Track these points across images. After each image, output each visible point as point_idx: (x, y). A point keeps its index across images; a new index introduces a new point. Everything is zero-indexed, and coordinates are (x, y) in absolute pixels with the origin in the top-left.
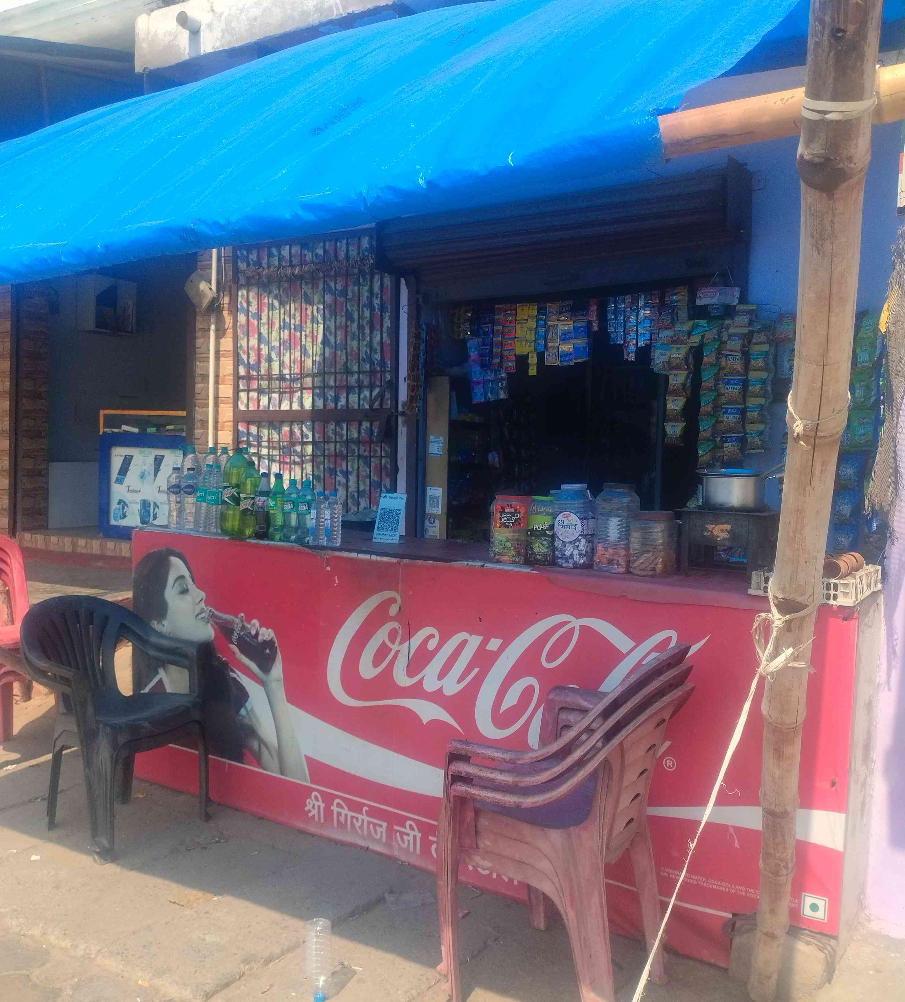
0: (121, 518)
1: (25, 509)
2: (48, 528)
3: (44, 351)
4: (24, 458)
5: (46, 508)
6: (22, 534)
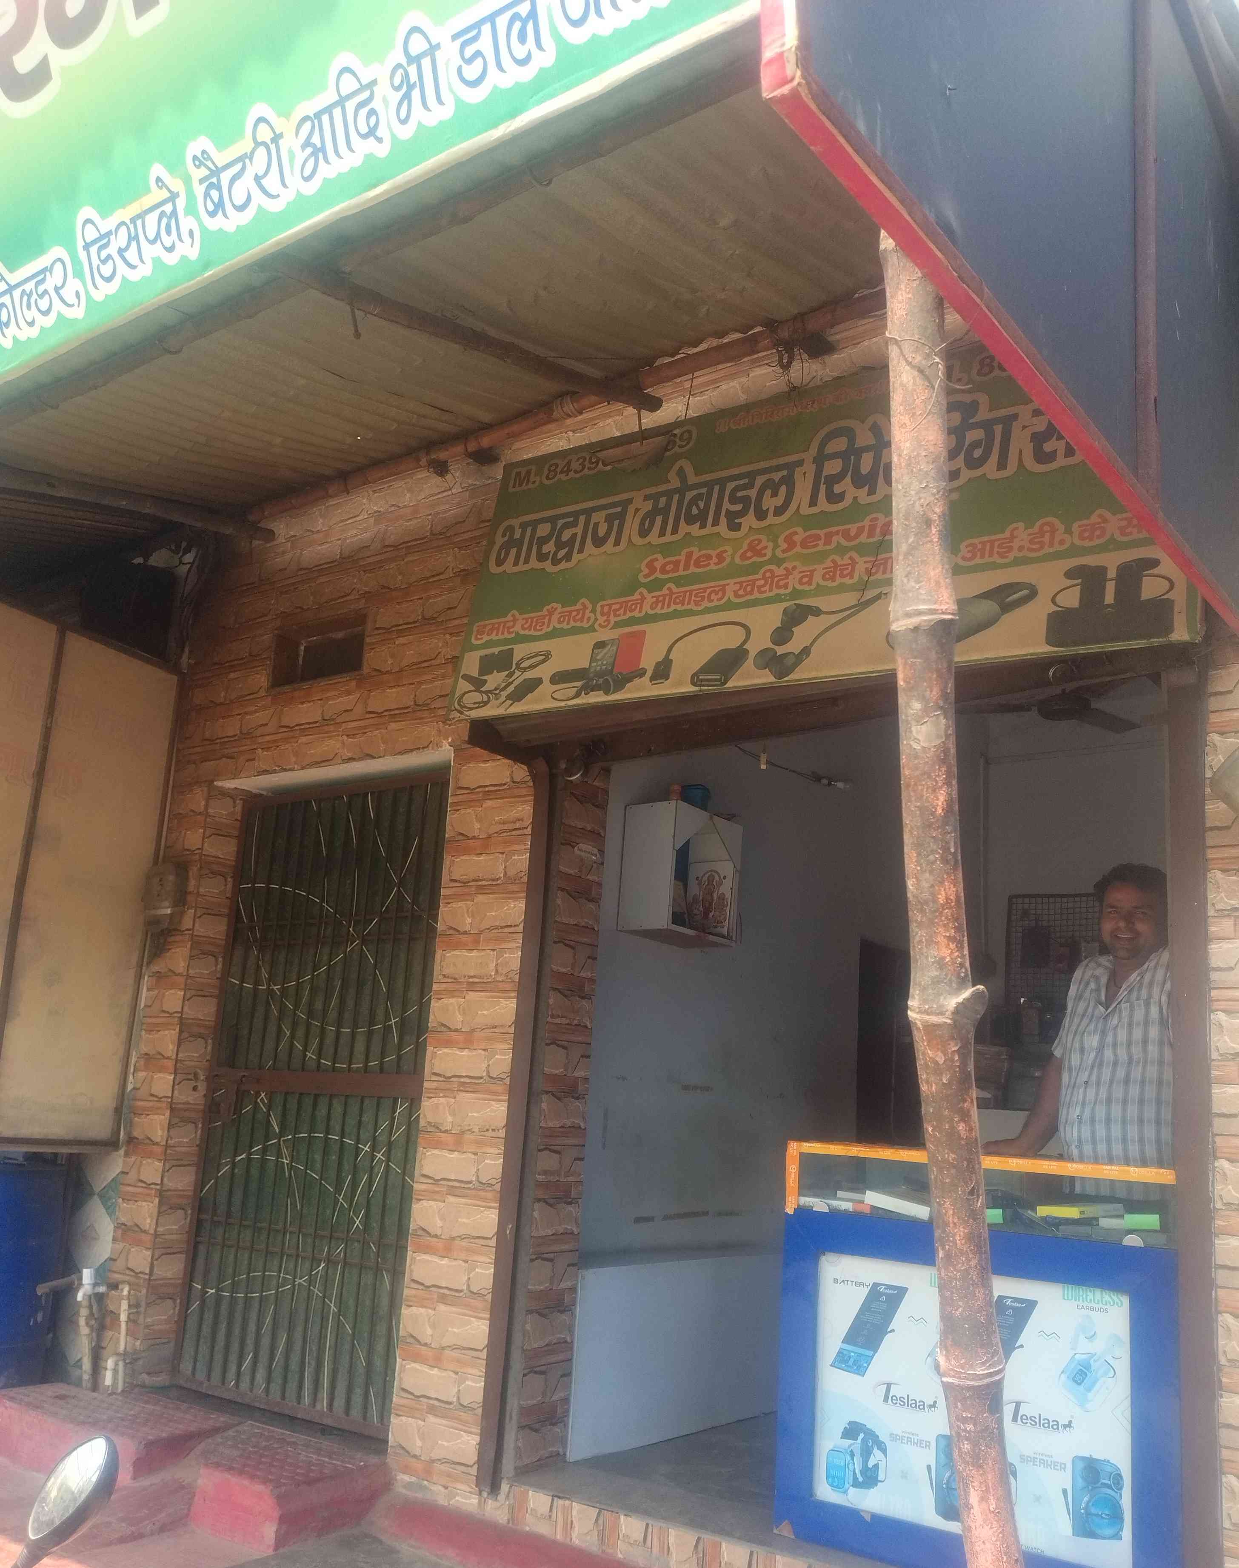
0: (856, 1484)
1: (525, 1411)
2: (565, 1462)
3: (589, 975)
4: (532, 1260)
5: (566, 1400)
6: (519, 1489)
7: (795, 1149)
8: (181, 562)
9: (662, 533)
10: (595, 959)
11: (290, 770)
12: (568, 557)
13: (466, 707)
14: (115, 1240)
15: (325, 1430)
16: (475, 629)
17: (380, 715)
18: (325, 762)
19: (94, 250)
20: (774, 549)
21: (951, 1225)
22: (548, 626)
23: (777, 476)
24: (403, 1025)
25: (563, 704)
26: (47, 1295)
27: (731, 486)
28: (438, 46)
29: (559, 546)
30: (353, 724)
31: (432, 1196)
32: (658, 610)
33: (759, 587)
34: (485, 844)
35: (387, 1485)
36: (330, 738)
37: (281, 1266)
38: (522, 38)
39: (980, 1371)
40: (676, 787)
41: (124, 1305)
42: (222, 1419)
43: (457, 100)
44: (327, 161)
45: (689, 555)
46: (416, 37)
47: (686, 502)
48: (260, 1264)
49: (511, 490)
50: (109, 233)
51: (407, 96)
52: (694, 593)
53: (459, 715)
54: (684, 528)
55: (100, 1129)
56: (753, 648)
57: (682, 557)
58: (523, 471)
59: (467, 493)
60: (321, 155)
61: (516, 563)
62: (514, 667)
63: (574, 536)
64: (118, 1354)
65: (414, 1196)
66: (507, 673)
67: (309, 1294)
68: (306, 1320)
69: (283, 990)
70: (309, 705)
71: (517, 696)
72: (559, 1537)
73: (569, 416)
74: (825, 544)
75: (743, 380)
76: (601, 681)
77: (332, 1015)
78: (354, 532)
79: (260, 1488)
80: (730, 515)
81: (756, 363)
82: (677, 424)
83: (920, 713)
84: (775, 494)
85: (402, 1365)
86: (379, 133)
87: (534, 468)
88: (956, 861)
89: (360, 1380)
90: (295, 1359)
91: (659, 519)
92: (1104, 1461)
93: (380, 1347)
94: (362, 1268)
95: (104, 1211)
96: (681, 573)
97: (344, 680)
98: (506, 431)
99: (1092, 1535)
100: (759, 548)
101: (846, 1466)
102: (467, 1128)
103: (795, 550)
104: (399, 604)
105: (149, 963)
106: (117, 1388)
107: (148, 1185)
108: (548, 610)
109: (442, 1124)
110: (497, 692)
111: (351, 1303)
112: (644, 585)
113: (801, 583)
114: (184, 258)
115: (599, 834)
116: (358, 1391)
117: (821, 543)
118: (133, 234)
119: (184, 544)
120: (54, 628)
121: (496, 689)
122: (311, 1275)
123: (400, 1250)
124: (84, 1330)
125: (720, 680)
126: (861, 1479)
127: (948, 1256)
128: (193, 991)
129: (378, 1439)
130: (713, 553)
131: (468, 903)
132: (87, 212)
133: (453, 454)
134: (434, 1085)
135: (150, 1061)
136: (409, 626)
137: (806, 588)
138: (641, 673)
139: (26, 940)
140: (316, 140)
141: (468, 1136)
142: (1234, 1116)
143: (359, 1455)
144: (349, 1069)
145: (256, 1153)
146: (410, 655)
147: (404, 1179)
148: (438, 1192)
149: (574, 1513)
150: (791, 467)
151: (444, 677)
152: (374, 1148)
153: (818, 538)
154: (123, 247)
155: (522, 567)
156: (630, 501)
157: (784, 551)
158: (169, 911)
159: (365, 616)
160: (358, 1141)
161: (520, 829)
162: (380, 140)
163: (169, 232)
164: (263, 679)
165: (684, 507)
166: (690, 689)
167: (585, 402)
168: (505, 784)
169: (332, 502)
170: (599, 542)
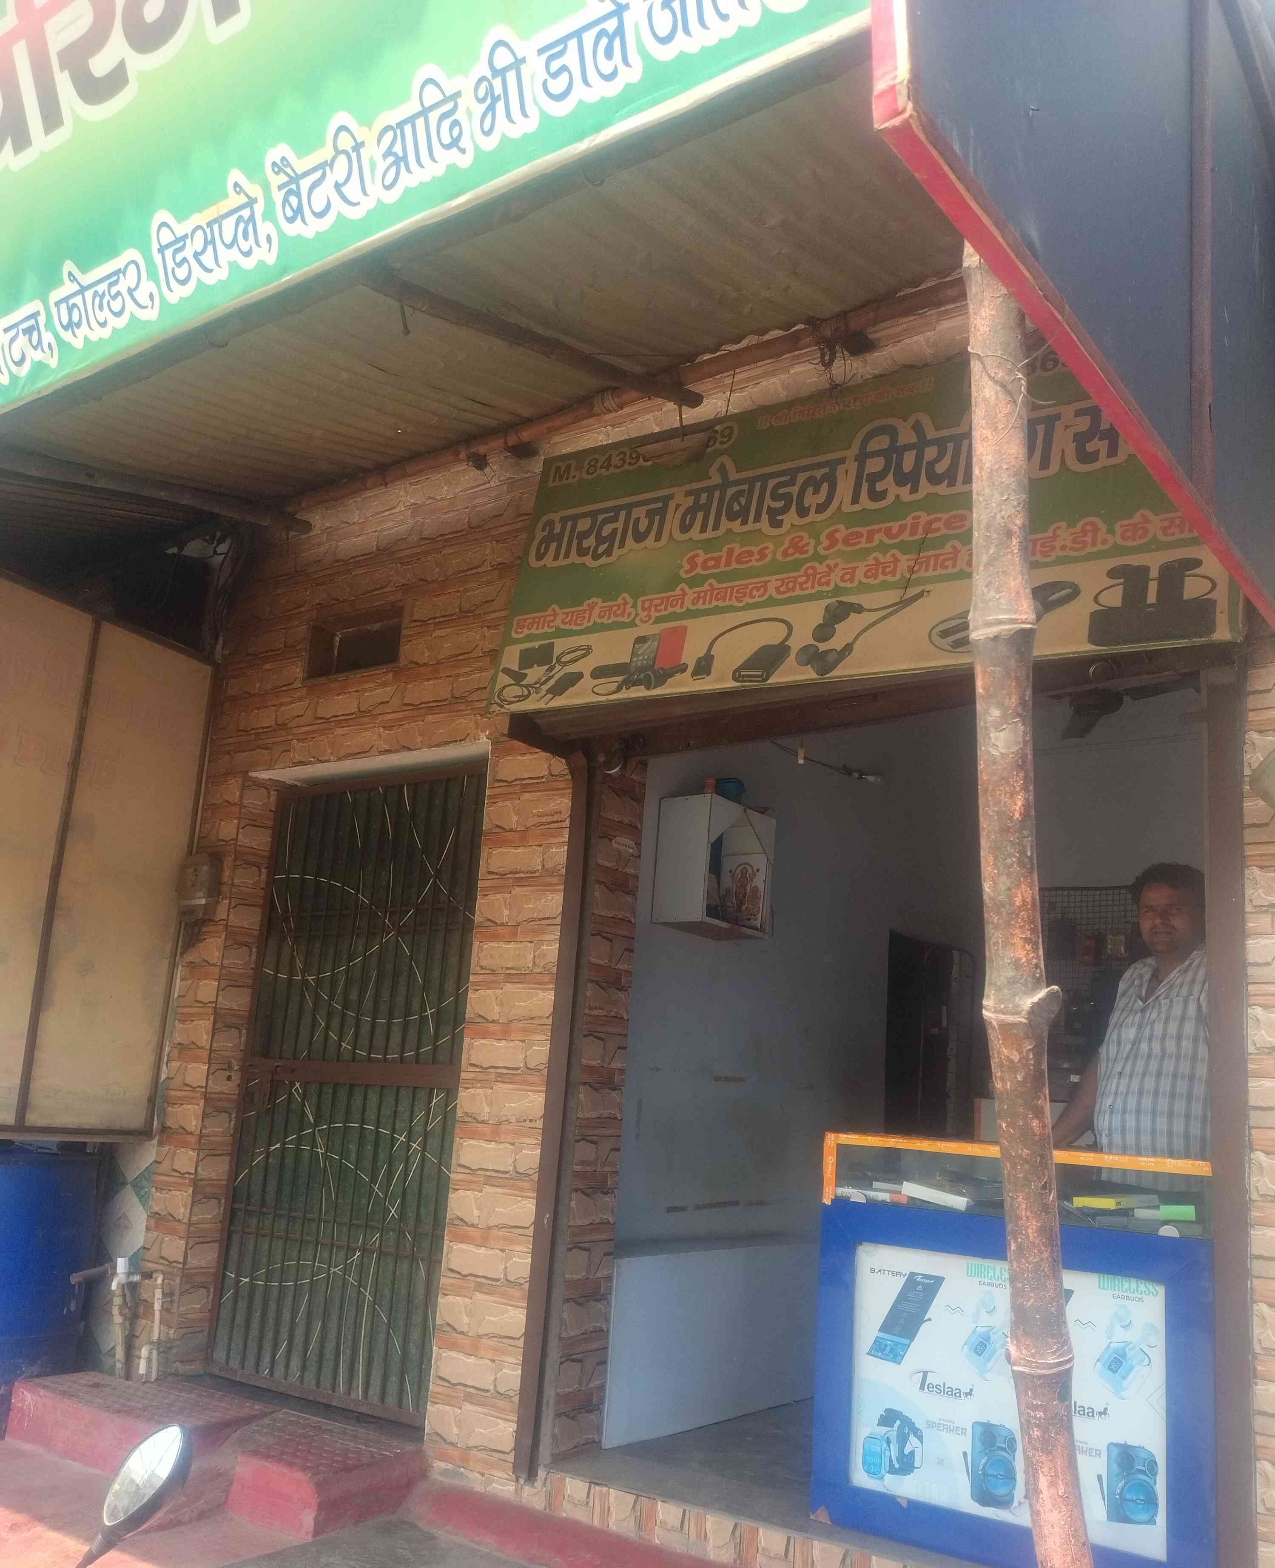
0: (892, 1471)
1: (562, 1399)
2: (601, 1448)
3: (626, 967)
4: (570, 1250)
5: (602, 1388)
6: (556, 1476)
7: (832, 1140)
8: (215, 553)
9: (703, 529)
10: (632, 951)
11: (326, 761)
12: (608, 552)
13: (506, 701)
14: (148, 1229)
15: (361, 1418)
16: (515, 623)
17: (416, 707)
18: (362, 753)
19: (169, 253)
20: (815, 547)
21: (1024, 1219)
22: (589, 621)
23: (819, 474)
24: (438, 1016)
25: (604, 698)
26: (80, 1284)
27: (772, 483)
28: (523, 60)
29: (600, 540)
30: (390, 716)
31: (468, 1185)
32: (700, 606)
33: (801, 584)
34: (523, 837)
35: (423, 1474)
36: (367, 729)
37: (315, 1256)
38: (609, 54)
39: (1051, 1360)
40: (711, 781)
41: (158, 1294)
42: (257, 1407)
43: (542, 112)
44: (408, 170)
45: (731, 551)
46: (501, 51)
47: (727, 499)
48: (295, 1253)
49: (551, 484)
50: (185, 236)
51: (491, 108)
52: (736, 589)
53: (499, 708)
54: (725, 524)
55: (135, 1119)
56: (796, 644)
57: (724, 553)
58: (563, 466)
59: (505, 487)
60: (402, 164)
61: (556, 558)
62: (554, 661)
63: (615, 531)
64: (151, 1343)
65: (451, 1186)
66: (547, 667)
67: (344, 1282)
68: (341, 1309)
69: (318, 981)
70: (346, 696)
71: (558, 690)
72: (596, 1523)
73: (610, 411)
74: (867, 542)
75: (784, 377)
76: (642, 676)
77: (368, 1004)
78: (391, 524)
79: (299, 1475)
80: (772, 512)
81: (797, 360)
82: (718, 421)
83: (999, 720)
84: (816, 491)
85: (438, 1354)
86: (462, 144)
87: (574, 463)
88: (1032, 864)
89: (395, 1368)
90: (330, 1346)
91: (700, 516)
92: (1139, 1447)
93: (415, 1335)
94: (397, 1257)
95: (135, 1199)
96: (722, 568)
97: (380, 672)
98: (546, 425)
99: (1126, 1520)
100: (800, 545)
101: (882, 1452)
102: (504, 1118)
103: (836, 548)
104: (435, 596)
105: (182, 954)
106: (150, 1377)
107: (182, 1175)
108: (588, 605)
109: (480, 1114)
110: (538, 685)
111: (387, 1292)
112: (685, 581)
113: (843, 580)
114: (261, 263)
115: (636, 827)
116: (394, 1378)
117: (863, 540)
118: (209, 238)
119: (218, 534)
120: (90, 617)
121: (536, 683)
122: (346, 1264)
123: (436, 1240)
124: (118, 1319)
125: (761, 676)
126: (897, 1466)
127: (1020, 1248)
128: (228, 981)
129: (416, 1428)
130: (755, 549)
131: (506, 895)
132: (162, 215)
133: (492, 448)
134: (472, 1075)
135: (185, 1050)
136: (447, 619)
137: (848, 585)
138: (683, 669)
139: (60, 928)
140: (398, 149)
141: (504, 1127)
142: (1270, 1109)
143: (395, 1443)
144: (385, 1060)
145: (291, 1142)
146: (447, 648)
147: (440, 1170)
148: (476, 1182)
149: (612, 1499)
150: (833, 465)
151: (481, 670)
152: (409, 1138)
153: (860, 535)
154: (199, 250)
155: (562, 562)
156: (671, 497)
157: (826, 549)
158: (203, 902)
159: (402, 608)
160: (394, 1131)
161: (557, 822)
162: (463, 151)
163: (246, 236)
164: (298, 670)
165: (726, 504)
166: (731, 684)
167: (625, 397)
168: (542, 777)
169: (368, 494)
170: (639, 537)
